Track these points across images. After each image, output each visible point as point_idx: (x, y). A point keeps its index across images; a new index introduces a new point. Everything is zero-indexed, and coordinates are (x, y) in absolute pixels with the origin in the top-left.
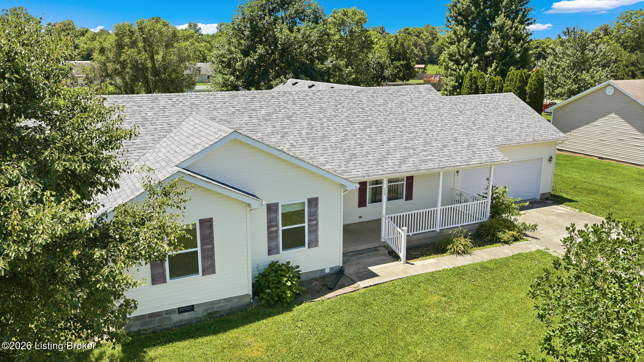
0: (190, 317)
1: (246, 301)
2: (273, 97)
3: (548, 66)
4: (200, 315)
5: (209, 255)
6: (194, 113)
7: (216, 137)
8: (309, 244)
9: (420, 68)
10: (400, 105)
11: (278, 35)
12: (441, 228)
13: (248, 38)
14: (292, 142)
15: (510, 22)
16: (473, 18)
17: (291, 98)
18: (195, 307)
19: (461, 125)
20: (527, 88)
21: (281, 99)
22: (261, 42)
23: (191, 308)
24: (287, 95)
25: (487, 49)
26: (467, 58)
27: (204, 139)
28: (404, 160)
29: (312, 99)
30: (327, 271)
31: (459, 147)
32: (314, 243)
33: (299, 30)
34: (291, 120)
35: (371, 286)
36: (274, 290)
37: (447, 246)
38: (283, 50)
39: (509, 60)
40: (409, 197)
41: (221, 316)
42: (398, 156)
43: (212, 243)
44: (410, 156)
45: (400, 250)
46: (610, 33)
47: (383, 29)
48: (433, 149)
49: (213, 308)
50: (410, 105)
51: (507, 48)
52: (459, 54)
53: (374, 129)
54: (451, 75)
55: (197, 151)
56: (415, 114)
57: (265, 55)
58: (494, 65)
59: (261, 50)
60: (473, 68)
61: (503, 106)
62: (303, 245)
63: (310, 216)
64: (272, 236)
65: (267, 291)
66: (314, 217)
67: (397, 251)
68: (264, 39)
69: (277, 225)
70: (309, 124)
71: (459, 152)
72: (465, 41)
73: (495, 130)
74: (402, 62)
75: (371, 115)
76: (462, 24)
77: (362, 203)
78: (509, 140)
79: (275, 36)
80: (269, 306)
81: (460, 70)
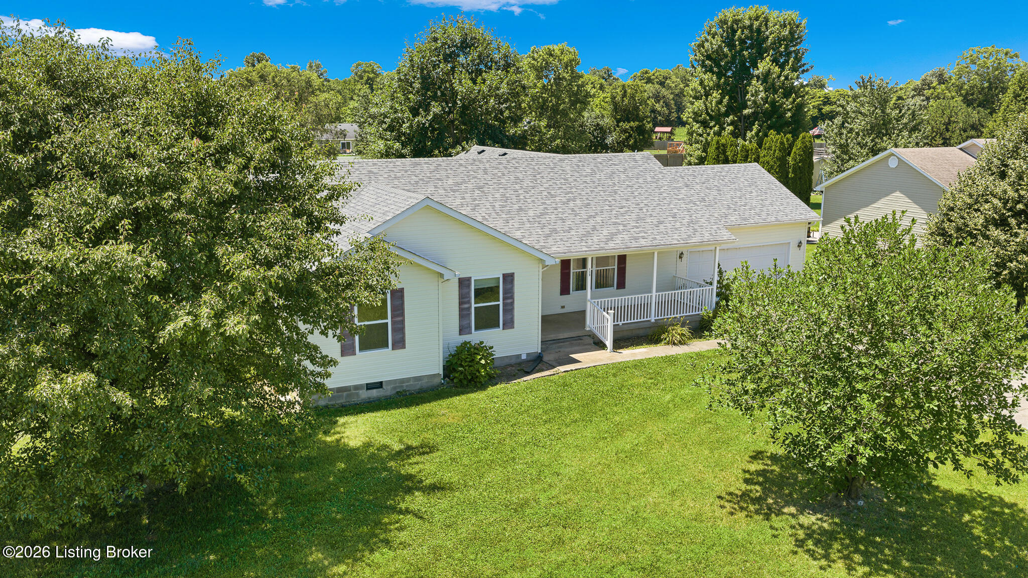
0: (378, 394)
1: (437, 381)
2: (461, 165)
3: (836, 131)
4: (388, 393)
5: (400, 328)
6: (373, 182)
7: (408, 203)
8: (504, 325)
9: (664, 133)
10: (611, 176)
11: (457, 87)
12: (657, 318)
13: (418, 92)
14: (484, 215)
15: (777, 69)
16: (727, 63)
17: (481, 166)
18: (384, 383)
19: (683, 199)
20: (790, 159)
21: (470, 168)
22: (435, 98)
23: (379, 385)
24: (477, 163)
25: (745, 107)
26: (718, 118)
27: (393, 207)
28: (611, 237)
29: (506, 168)
30: (524, 357)
31: (678, 224)
32: (509, 324)
33: (484, 81)
34: (483, 192)
35: (572, 370)
36: (467, 368)
37: (661, 335)
38: (464, 107)
39: (777, 122)
40: (621, 285)
41: (411, 394)
42: (605, 232)
43: (403, 315)
44: (619, 232)
45: (606, 338)
46: (946, 81)
47: (608, 71)
48: (647, 225)
49: (402, 386)
50: (623, 176)
51: (773, 104)
52: (708, 114)
53: (578, 202)
54: (697, 142)
55: (388, 218)
56: (628, 186)
57: (441, 116)
58: (755, 128)
59: (436, 108)
60: (725, 133)
61: (742, 180)
62: (497, 325)
63: (504, 293)
64: (464, 313)
65: (460, 369)
66: (509, 294)
67: (603, 339)
68: (439, 93)
69: (469, 302)
70: (503, 195)
71: (676, 229)
72: (714, 95)
73: (729, 208)
74: (632, 124)
75: (575, 186)
76: (711, 71)
77: (565, 290)
78: (745, 219)
79: (453, 89)
80: (462, 386)
81: (708, 134)
